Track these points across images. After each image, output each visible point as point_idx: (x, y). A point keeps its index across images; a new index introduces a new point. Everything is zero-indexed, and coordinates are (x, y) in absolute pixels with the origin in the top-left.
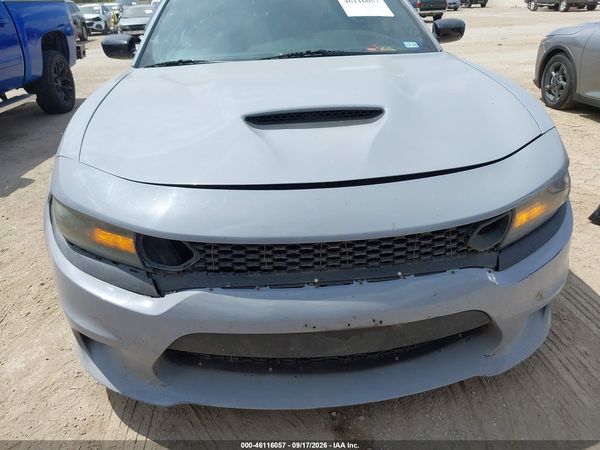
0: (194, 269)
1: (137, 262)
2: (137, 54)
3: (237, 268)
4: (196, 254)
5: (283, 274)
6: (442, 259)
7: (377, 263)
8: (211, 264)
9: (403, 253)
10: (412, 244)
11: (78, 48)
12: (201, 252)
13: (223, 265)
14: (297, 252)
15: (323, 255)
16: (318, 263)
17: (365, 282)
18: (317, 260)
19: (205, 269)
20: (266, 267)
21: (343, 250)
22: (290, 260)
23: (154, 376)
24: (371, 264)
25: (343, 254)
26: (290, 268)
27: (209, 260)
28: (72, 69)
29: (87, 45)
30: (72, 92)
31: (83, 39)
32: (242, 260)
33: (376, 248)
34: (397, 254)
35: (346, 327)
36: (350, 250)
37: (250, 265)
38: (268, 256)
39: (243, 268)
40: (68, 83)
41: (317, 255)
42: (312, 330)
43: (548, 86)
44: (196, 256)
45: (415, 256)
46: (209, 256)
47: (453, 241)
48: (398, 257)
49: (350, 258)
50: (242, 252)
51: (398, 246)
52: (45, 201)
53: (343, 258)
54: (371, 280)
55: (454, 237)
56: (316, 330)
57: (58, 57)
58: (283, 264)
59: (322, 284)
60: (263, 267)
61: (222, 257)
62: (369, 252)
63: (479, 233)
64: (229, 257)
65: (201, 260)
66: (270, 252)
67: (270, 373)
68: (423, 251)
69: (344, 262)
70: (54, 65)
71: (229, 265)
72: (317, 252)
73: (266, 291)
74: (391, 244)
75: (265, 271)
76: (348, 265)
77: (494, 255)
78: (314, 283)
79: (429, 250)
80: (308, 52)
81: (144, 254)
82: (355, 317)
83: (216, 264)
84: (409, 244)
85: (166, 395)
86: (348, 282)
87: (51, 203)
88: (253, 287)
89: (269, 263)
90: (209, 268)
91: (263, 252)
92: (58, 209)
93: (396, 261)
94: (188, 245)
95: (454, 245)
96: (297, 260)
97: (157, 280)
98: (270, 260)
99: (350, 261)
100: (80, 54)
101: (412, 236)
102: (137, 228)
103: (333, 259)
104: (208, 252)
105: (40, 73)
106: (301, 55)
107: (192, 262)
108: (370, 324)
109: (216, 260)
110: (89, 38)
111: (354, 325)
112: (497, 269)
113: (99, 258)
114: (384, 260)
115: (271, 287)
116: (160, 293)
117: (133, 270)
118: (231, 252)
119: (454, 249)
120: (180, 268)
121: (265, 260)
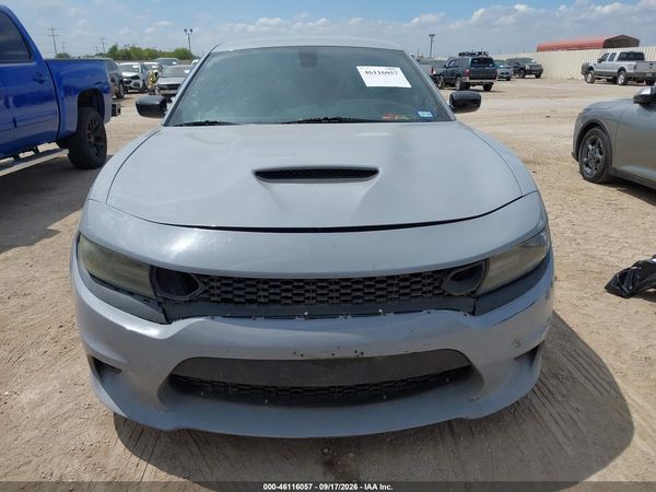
0: (199, 299)
1: (150, 293)
2: (168, 114)
3: (237, 300)
4: (200, 285)
5: (278, 306)
6: (419, 300)
7: (360, 301)
8: (214, 295)
9: (384, 293)
10: (392, 285)
11: (114, 106)
12: (206, 284)
13: (225, 296)
14: (290, 287)
15: (313, 291)
16: (308, 298)
17: (349, 317)
18: (308, 295)
19: (209, 300)
20: (262, 300)
21: (331, 287)
22: (284, 294)
23: (158, 400)
24: (355, 301)
25: (331, 291)
26: (283, 301)
27: (212, 291)
28: (106, 126)
29: (123, 103)
30: (104, 148)
31: (119, 97)
32: (241, 293)
33: (361, 286)
34: (379, 293)
35: (330, 356)
36: (337, 287)
37: (248, 297)
38: (264, 290)
39: (242, 300)
40: (101, 139)
41: (308, 291)
42: (300, 358)
43: (585, 159)
44: (201, 288)
45: (394, 296)
46: (213, 288)
47: (429, 284)
48: (380, 296)
49: (338, 294)
50: (242, 285)
51: (379, 286)
52: (74, 237)
53: (331, 295)
54: (354, 315)
55: (430, 281)
56: (304, 358)
57: (93, 114)
58: (277, 298)
59: (312, 317)
60: (260, 300)
61: (224, 289)
62: (354, 290)
63: (453, 278)
64: (230, 289)
65: (205, 291)
66: (266, 286)
67: (265, 405)
68: (402, 291)
69: (332, 298)
70: (89, 122)
71: (230, 296)
72: (307, 287)
73: (261, 321)
74: (372, 283)
75: (261, 303)
76: (335, 301)
77: (471, 301)
78: (305, 316)
79: (408, 291)
80: (326, 119)
81: (156, 284)
82: (339, 348)
83: (218, 295)
84: (389, 285)
85: (167, 420)
86: (334, 316)
87: (78, 241)
88: (251, 317)
89: (265, 297)
90: (213, 299)
91: (260, 286)
92: (84, 244)
93: (378, 300)
94: (195, 278)
95: (430, 288)
96: (290, 294)
97: (167, 309)
98: (266, 294)
99: (337, 298)
100: (115, 112)
101: (392, 277)
102: (153, 260)
103: (322, 295)
104: (212, 284)
105: (74, 129)
106: (319, 121)
107: (197, 292)
108: (353, 355)
109: (219, 291)
110: (126, 96)
111: (338, 355)
112: (473, 313)
113: (117, 289)
114: (367, 298)
115: (266, 317)
116: (168, 321)
117: (146, 300)
118: (232, 285)
119: (430, 292)
120: (187, 298)
121: (261, 293)
